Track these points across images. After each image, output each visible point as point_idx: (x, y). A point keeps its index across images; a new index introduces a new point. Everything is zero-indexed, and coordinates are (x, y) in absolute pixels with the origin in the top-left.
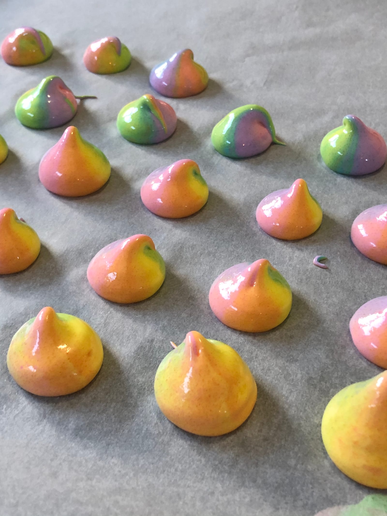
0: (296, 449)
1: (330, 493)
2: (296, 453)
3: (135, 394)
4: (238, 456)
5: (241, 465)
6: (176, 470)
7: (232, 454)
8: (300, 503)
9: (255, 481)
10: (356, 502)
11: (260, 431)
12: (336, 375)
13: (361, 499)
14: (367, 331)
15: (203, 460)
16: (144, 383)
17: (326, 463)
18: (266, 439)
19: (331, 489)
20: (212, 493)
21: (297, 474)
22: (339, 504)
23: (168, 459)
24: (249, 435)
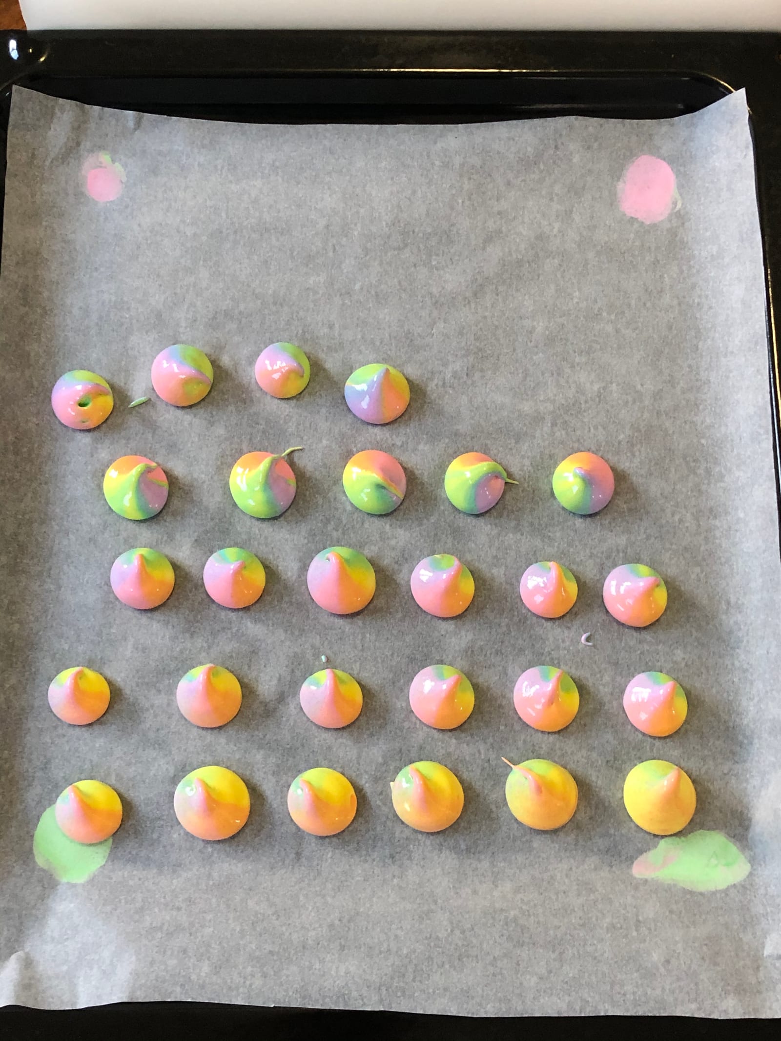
0: (612, 821)
1: (640, 846)
2: (613, 824)
3: (494, 809)
4: (577, 836)
5: (581, 842)
6: (543, 859)
7: (573, 836)
8: (623, 858)
9: (592, 851)
10: (656, 847)
11: (585, 813)
12: (623, 752)
13: (658, 843)
14: (633, 699)
15: (557, 846)
16: (497, 797)
17: (632, 825)
18: (591, 818)
19: (639, 842)
20: (571, 869)
21: (617, 838)
22: (646, 852)
23: (535, 852)
24: (579, 818)
